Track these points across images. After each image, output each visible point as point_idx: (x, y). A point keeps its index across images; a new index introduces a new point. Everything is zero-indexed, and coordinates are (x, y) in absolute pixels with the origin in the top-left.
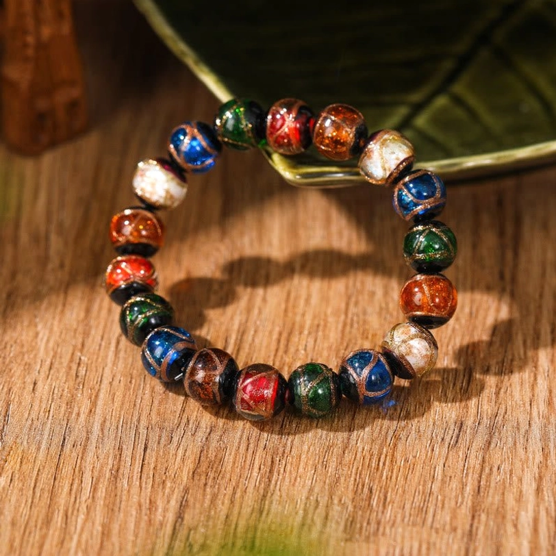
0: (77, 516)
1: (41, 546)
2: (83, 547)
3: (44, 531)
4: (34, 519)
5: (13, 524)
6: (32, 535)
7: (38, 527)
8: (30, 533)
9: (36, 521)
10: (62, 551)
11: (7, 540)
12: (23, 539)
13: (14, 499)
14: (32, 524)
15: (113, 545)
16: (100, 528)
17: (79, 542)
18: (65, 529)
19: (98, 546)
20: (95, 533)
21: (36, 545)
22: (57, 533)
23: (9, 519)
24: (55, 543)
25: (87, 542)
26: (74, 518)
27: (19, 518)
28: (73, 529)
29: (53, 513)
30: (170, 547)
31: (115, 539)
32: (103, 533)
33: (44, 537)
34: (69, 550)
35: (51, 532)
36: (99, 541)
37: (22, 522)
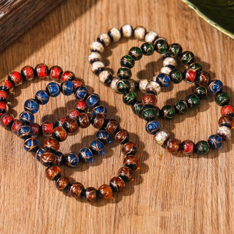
0: (89, 207)
1: (81, 217)
2: (92, 217)
3: (81, 212)
4: (78, 209)
5: (73, 211)
6: (78, 214)
7: (79, 211)
8: (77, 213)
9: (79, 209)
10: (87, 218)
11: (72, 216)
12: (76, 216)
13: (71, 202)
14: (77, 210)
15: (100, 215)
16: (96, 210)
17: (91, 215)
18: (87, 211)
19: (96, 216)
20: (95, 212)
21: (80, 217)
22: (85, 213)
23: (71, 209)
24: (84, 216)
25: (93, 215)
26: (88, 207)
27: (74, 209)
28: (89, 211)
29: (83, 206)
30: (115, 215)
31: (100, 213)
32: (97, 212)
33: (82, 214)
34: (89, 218)
35: (83, 213)
36: (96, 215)
37: (75, 209)
